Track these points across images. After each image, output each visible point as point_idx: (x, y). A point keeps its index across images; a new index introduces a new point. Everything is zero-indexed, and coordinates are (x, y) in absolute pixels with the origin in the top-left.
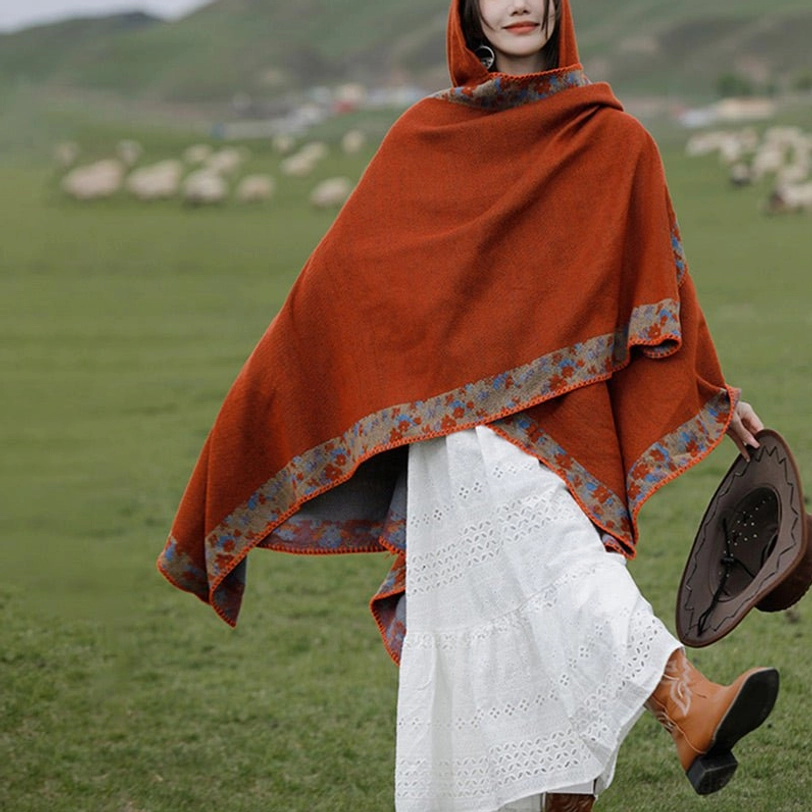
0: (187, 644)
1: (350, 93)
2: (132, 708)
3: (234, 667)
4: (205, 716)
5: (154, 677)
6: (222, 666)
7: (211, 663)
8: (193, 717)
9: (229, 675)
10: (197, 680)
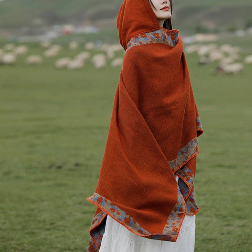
0: (44, 221)
1: (69, 28)
2: (27, 244)
3: (64, 230)
4: (57, 248)
5: (33, 233)
6: (58, 230)
7: (54, 228)
8: (52, 248)
9: (63, 233)
10: (51, 235)
